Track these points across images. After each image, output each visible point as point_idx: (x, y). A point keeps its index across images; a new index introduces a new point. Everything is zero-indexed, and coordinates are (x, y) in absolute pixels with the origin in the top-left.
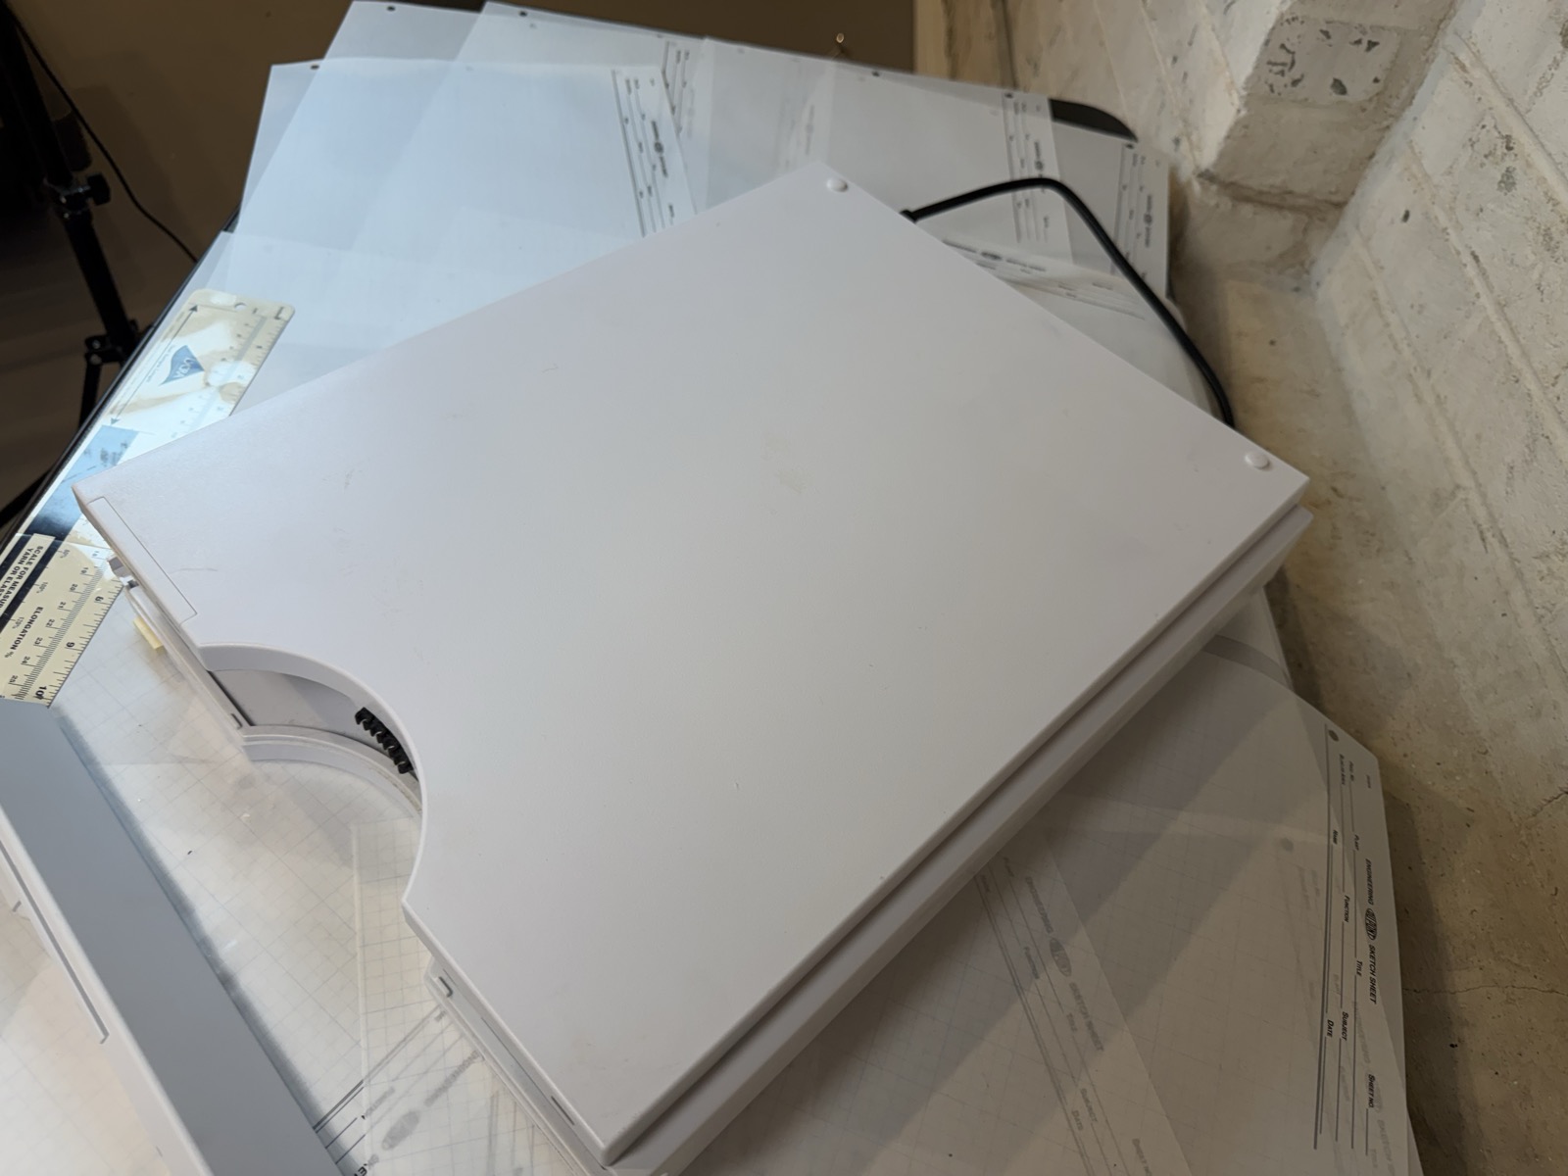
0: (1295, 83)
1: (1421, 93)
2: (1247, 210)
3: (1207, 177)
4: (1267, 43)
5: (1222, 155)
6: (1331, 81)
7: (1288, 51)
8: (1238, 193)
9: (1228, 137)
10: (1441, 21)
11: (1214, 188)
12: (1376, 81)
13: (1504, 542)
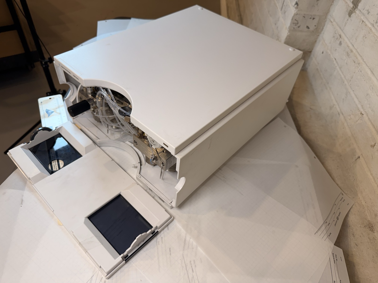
0: (299, 27)
1: (325, 28)
4: (292, 19)
6: (306, 26)
7: (297, 21)
10: (327, 13)
12: (315, 26)
13: (343, 114)
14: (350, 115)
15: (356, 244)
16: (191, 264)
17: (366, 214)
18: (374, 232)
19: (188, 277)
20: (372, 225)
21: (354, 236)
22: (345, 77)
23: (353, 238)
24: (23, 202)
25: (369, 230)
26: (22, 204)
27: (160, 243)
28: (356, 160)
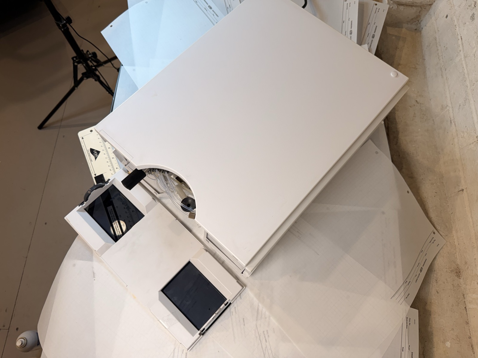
8: (399, 3)
11: (392, 2)
13: (455, 124)
14: (463, 132)
15: (437, 292)
16: (264, 335)
17: (456, 257)
18: (460, 278)
19: (262, 347)
20: (460, 269)
21: (437, 283)
22: (468, 74)
23: (435, 284)
24: (95, 275)
25: (455, 276)
26: (94, 277)
27: (234, 313)
28: (459, 191)
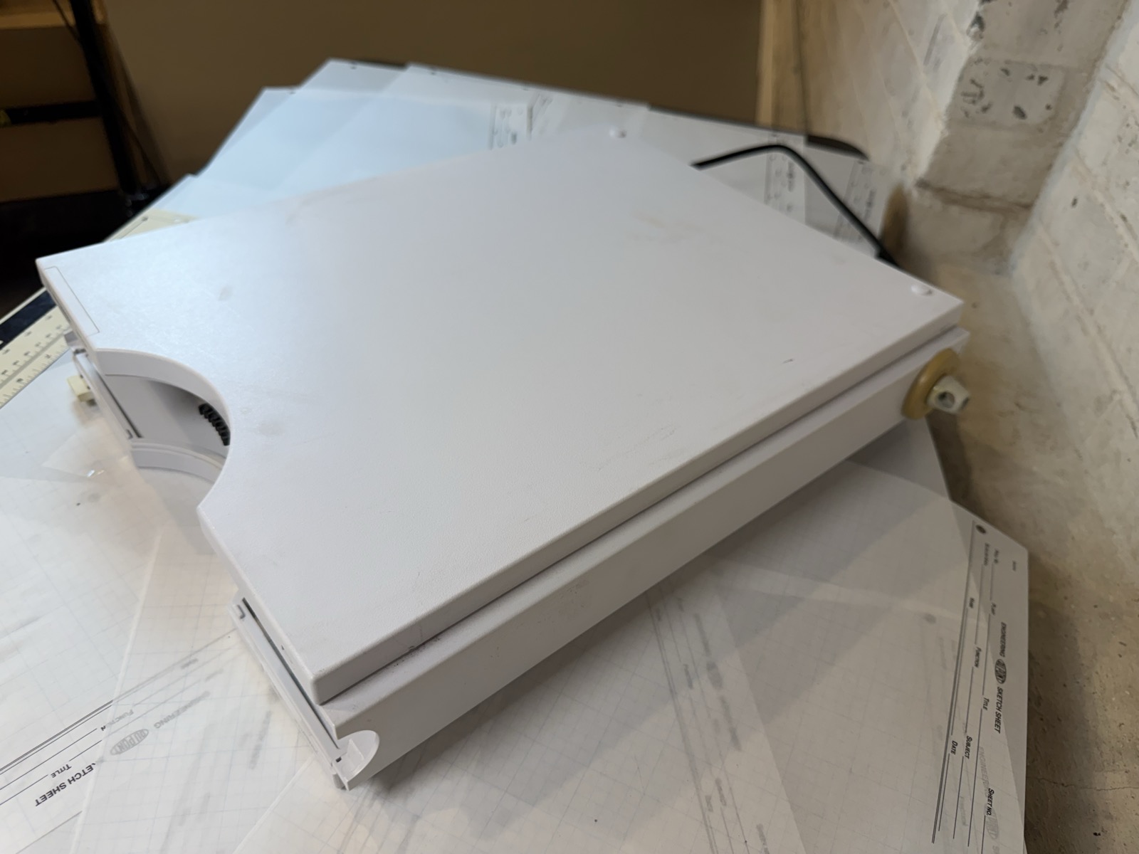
0: (985, 109)
1: (1085, 115)
2: (955, 210)
3: (923, 184)
4: (961, 79)
5: (933, 166)
6: (1012, 108)
7: (977, 85)
8: (947, 196)
9: (937, 152)
10: (1096, 61)
11: (928, 194)
12: (1048, 107)
